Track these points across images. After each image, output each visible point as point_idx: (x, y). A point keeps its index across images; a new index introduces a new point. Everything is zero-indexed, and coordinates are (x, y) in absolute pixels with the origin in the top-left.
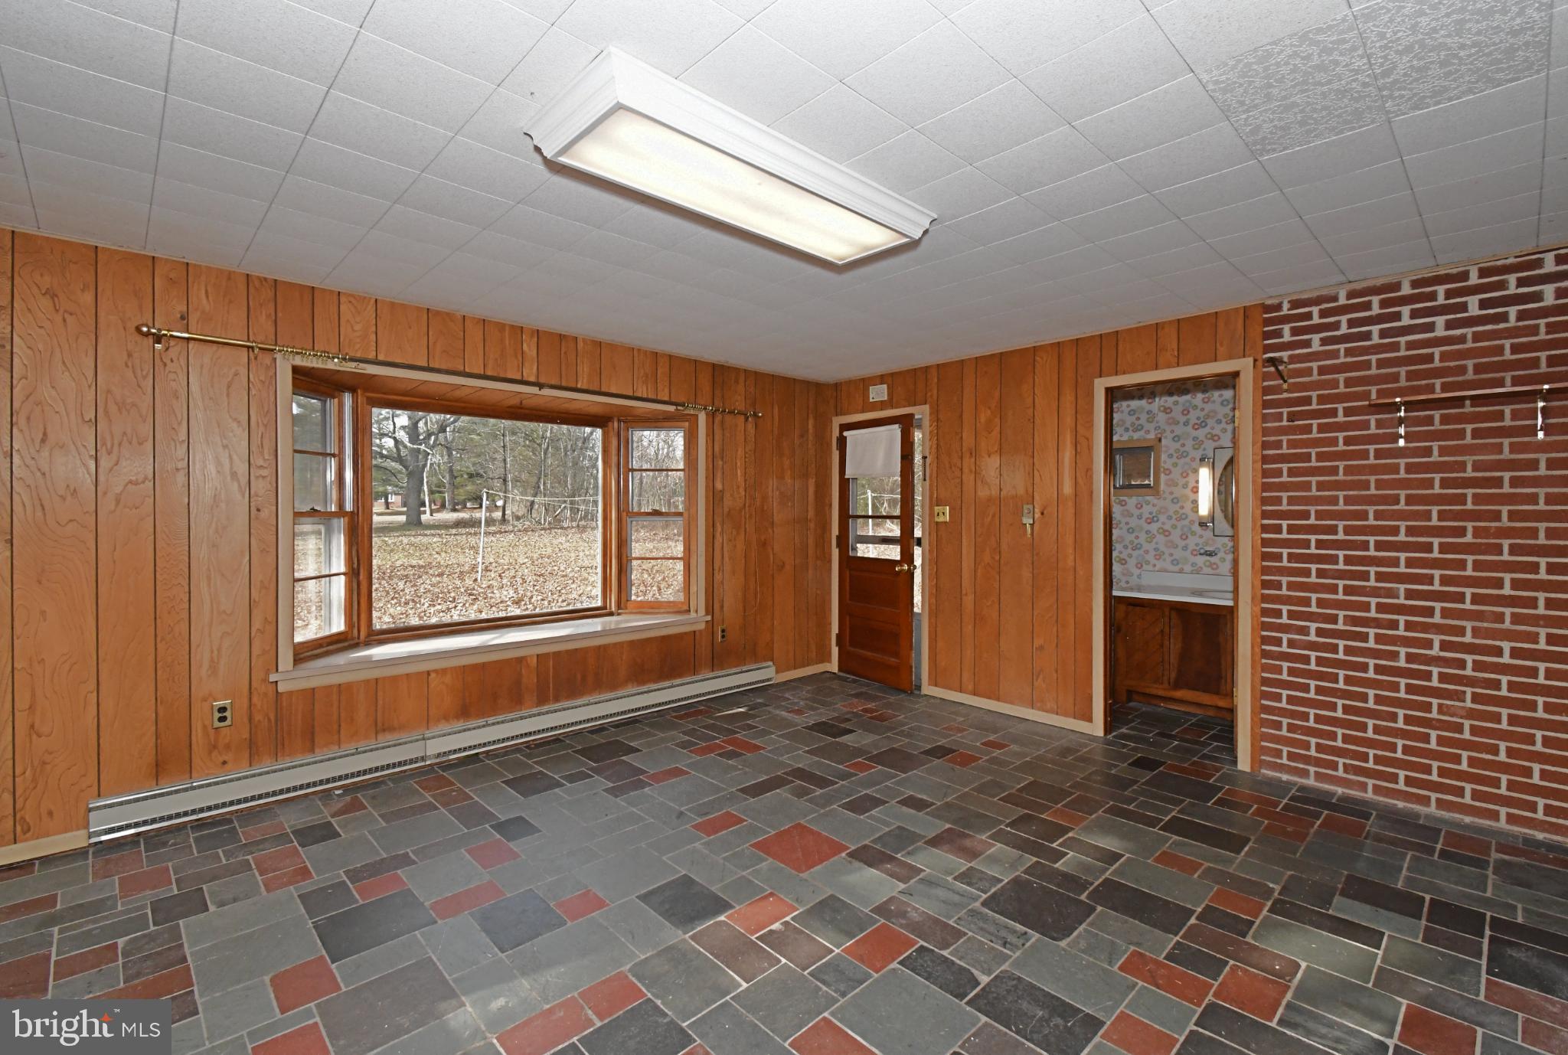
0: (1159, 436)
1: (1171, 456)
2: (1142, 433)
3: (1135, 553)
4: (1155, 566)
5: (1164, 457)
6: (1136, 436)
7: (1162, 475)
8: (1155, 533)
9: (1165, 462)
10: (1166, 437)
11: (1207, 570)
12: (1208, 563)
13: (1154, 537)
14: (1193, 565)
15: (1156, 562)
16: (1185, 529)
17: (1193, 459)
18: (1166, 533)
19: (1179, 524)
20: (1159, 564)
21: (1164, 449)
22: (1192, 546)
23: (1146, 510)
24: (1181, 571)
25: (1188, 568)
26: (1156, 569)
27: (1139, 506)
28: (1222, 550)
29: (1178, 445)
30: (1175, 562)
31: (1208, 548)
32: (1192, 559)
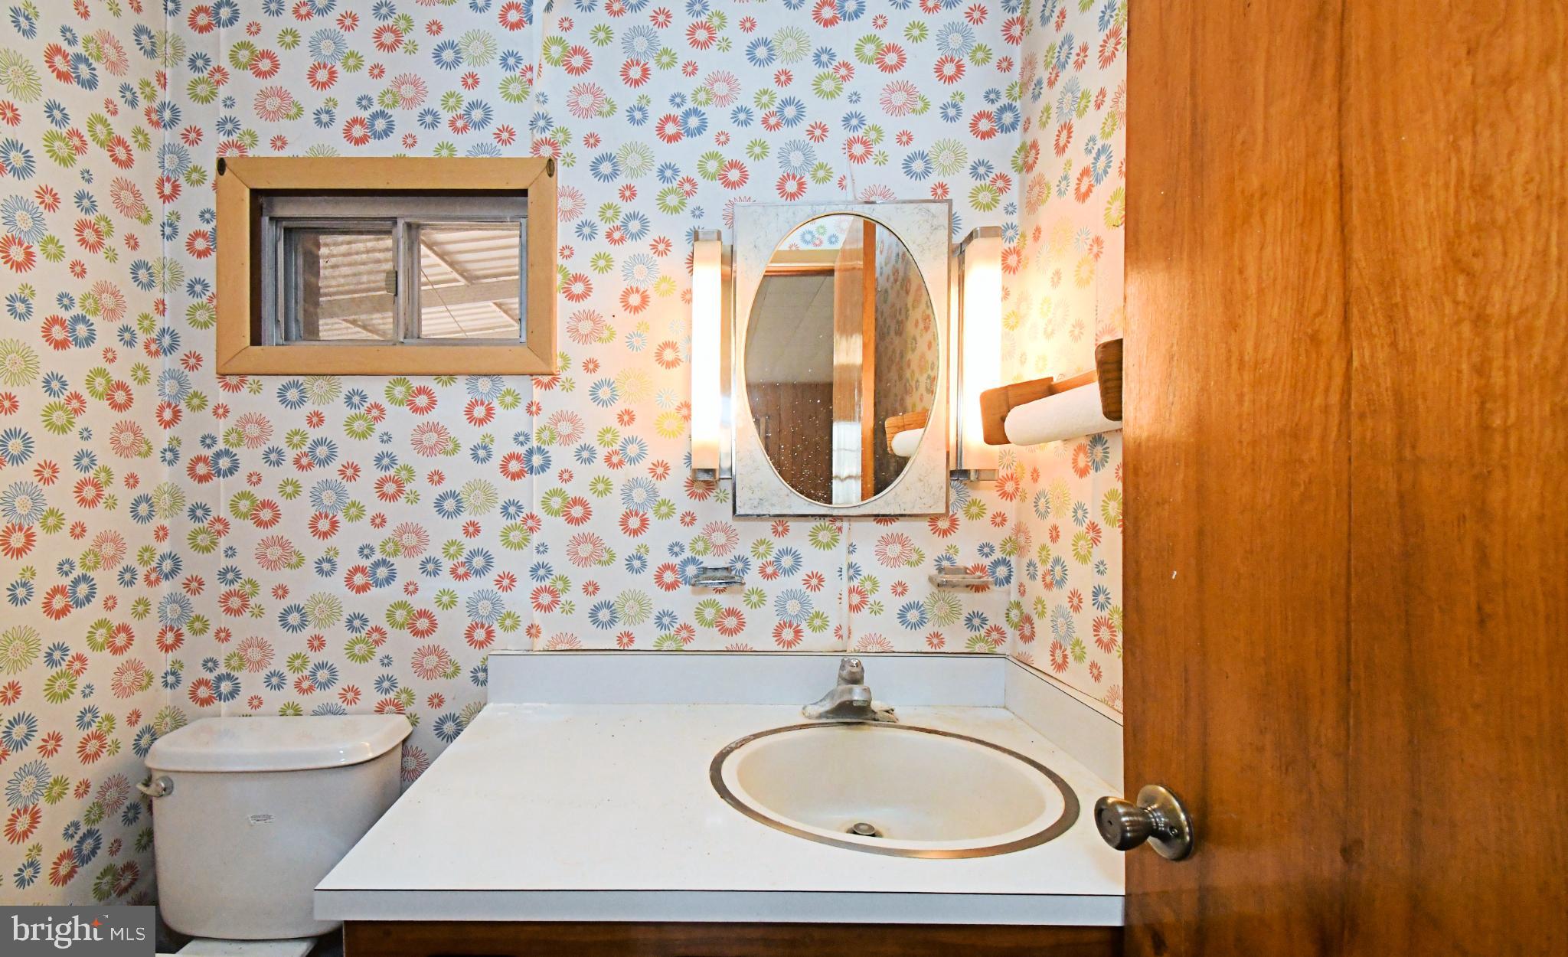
0: (547, 152)
1: (587, 231)
2: (486, 135)
3: (466, 589)
4: (533, 631)
5: (565, 233)
6: (464, 145)
7: (560, 298)
8: (538, 510)
9: (568, 252)
10: (571, 161)
11: (708, 638)
12: (709, 613)
13: (532, 523)
14: (663, 619)
15: (538, 617)
16: (639, 495)
17: (662, 247)
18: (575, 511)
19: (618, 478)
20: (552, 625)
21: (565, 203)
22: (658, 557)
23: (507, 423)
24: (625, 646)
25: (647, 635)
26: (541, 643)
27: (480, 414)
28: (755, 563)
29: (610, 192)
30: (603, 615)
31: (709, 561)
32: (662, 600)
